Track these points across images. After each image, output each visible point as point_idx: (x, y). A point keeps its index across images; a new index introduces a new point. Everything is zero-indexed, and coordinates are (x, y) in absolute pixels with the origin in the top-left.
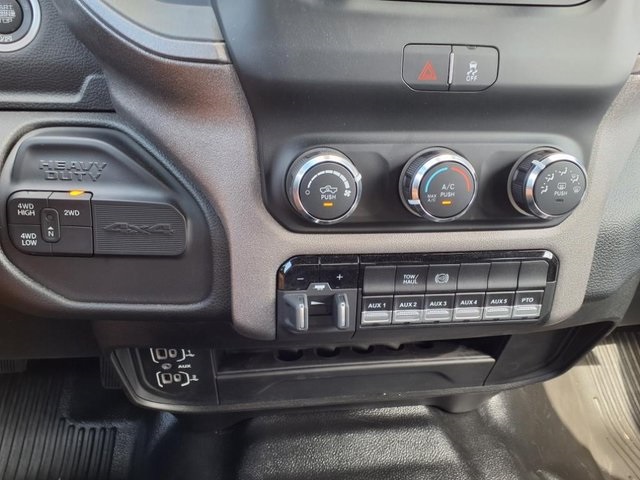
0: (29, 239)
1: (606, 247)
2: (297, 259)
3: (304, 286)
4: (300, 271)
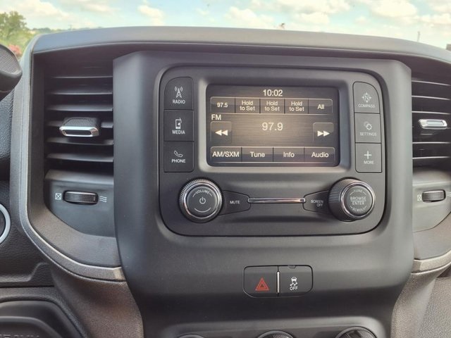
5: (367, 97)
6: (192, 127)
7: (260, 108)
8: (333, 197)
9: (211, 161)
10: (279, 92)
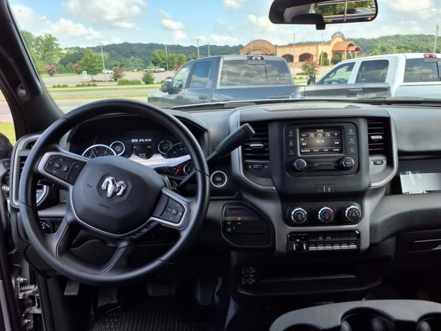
0: (229, 230)
1: (373, 229)
2: (291, 233)
3: (294, 240)
4: (293, 236)
5: (351, 131)
6: (295, 143)
7: (316, 136)
8: (341, 163)
9: (301, 153)
10: (322, 131)
